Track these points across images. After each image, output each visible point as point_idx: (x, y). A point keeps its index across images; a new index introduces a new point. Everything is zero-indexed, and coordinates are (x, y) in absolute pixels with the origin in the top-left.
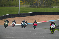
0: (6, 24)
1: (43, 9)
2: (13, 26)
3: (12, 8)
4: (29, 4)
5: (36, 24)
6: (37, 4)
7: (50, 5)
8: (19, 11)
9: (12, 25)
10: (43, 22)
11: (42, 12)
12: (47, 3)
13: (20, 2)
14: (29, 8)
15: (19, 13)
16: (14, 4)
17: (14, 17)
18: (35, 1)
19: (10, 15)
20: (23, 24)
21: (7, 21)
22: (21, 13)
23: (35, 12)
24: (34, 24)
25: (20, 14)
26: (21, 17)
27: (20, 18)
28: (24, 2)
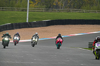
0: (6, 41)
2: (16, 42)
3: (16, 13)
4: (45, 6)
5: (61, 40)
6: (57, 7)
7: (79, 7)
8: (27, 18)
9: (14, 41)
10: (68, 36)
11: (65, 20)
12: (74, 5)
13: (30, 4)
14: (45, 13)
15: (27, 22)
16: (19, 7)
18: (53, 1)
20: (34, 39)
21: (8, 35)
23: (55, 20)
24: (58, 40)
25: (29, 23)
28: (36, 2)
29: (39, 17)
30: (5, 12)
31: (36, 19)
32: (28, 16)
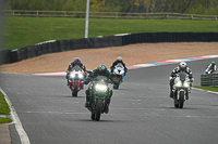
1: (161, 22)
3: (65, 21)
4: (119, 8)
6: (142, 9)
7: (183, 9)
8: (87, 31)
10: (162, 63)
11: (157, 33)
12: (173, 6)
14: (119, 21)
15: (86, 37)
16: (70, 9)
17: (73, 49)
19: (58, 42)
22: (92, 36)
25: (90, 39)
26: (94, 47)
27: (91, 50)
29: (108, 28)
30: (45, 20)
31: (102, 32)
32: (87, 26)
